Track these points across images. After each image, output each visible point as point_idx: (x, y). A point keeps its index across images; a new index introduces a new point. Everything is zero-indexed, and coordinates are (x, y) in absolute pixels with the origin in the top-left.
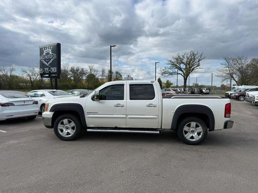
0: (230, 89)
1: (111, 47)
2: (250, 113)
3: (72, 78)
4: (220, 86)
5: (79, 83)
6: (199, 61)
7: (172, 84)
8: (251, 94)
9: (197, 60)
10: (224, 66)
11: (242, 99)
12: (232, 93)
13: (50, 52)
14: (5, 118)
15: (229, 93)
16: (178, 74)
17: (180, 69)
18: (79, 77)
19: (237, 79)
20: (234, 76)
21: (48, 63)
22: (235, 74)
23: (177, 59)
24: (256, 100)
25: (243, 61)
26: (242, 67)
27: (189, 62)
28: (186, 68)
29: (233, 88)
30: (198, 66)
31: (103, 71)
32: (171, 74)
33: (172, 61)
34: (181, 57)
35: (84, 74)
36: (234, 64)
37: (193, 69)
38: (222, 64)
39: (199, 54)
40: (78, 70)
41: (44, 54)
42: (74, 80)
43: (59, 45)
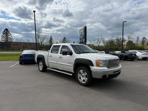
21: (82, 37)
41: (81, 33)
43: (86, 27)
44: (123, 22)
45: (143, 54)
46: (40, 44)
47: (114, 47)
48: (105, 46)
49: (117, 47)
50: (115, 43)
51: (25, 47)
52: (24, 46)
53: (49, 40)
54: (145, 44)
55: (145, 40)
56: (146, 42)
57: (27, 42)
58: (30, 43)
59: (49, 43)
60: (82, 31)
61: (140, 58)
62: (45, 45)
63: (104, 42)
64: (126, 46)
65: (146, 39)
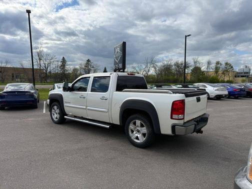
21: (117, 60)
41: (116, 52)
43: (124, 44)
44: (186, 36)
45: (217, 90)
46: (44, 71)
47: (171, 77)
48: (158, 75)
49: (175, 77)
50: (173, 71)
51: (15, 76)
52: (13, 74)
53: (60, 64)
54: (220, 72)
55: (219, 65)
56: (221, 69)
57: (19, 67)
58: (24, 69)
59: (59, 69)
60: (118, 50)
61: (212, 95)
62: (53, 72)
63: (155, 68)
64: (191, 75)
65: (221, 64)
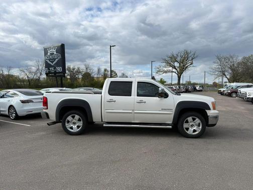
0: (222, 86)
1: (111, 46)
2: (243, 108)
3: (69, 77)
4: (212, 84)
5: (75, 82)
6: (192, 60)
7: (166, 82)
8: (243, 90)
9: (191, 59)
10: (216, 64)
11: (234, 95)
12: (224, 90)
13: (55, 53)
14: (25, 113)
15: (222, 90)
16: (172, 72)
17: (174, 67)
18: (75, 76)
19: (228, 77)
20: (226, 73)
21: (52, 62)
22: (227, 71)
23: (171, 58)
24: (248, 96)
25: (234, 59)
26: (233, 65)
27: (183, 60)
28: (179, 67)
29: (226, 85)
30: (191, 64)
31: (99, 70)
32: (166, 72)
33: (167, 59)
34: (175, 56)
35: (80, 72)
36: (226, 62)
37: (187, 67)
38: (214, 63)
39: (192, 53)
40: (74, 69)
41: (49, 54)
42: (70, 79)
43: (63, 46)
